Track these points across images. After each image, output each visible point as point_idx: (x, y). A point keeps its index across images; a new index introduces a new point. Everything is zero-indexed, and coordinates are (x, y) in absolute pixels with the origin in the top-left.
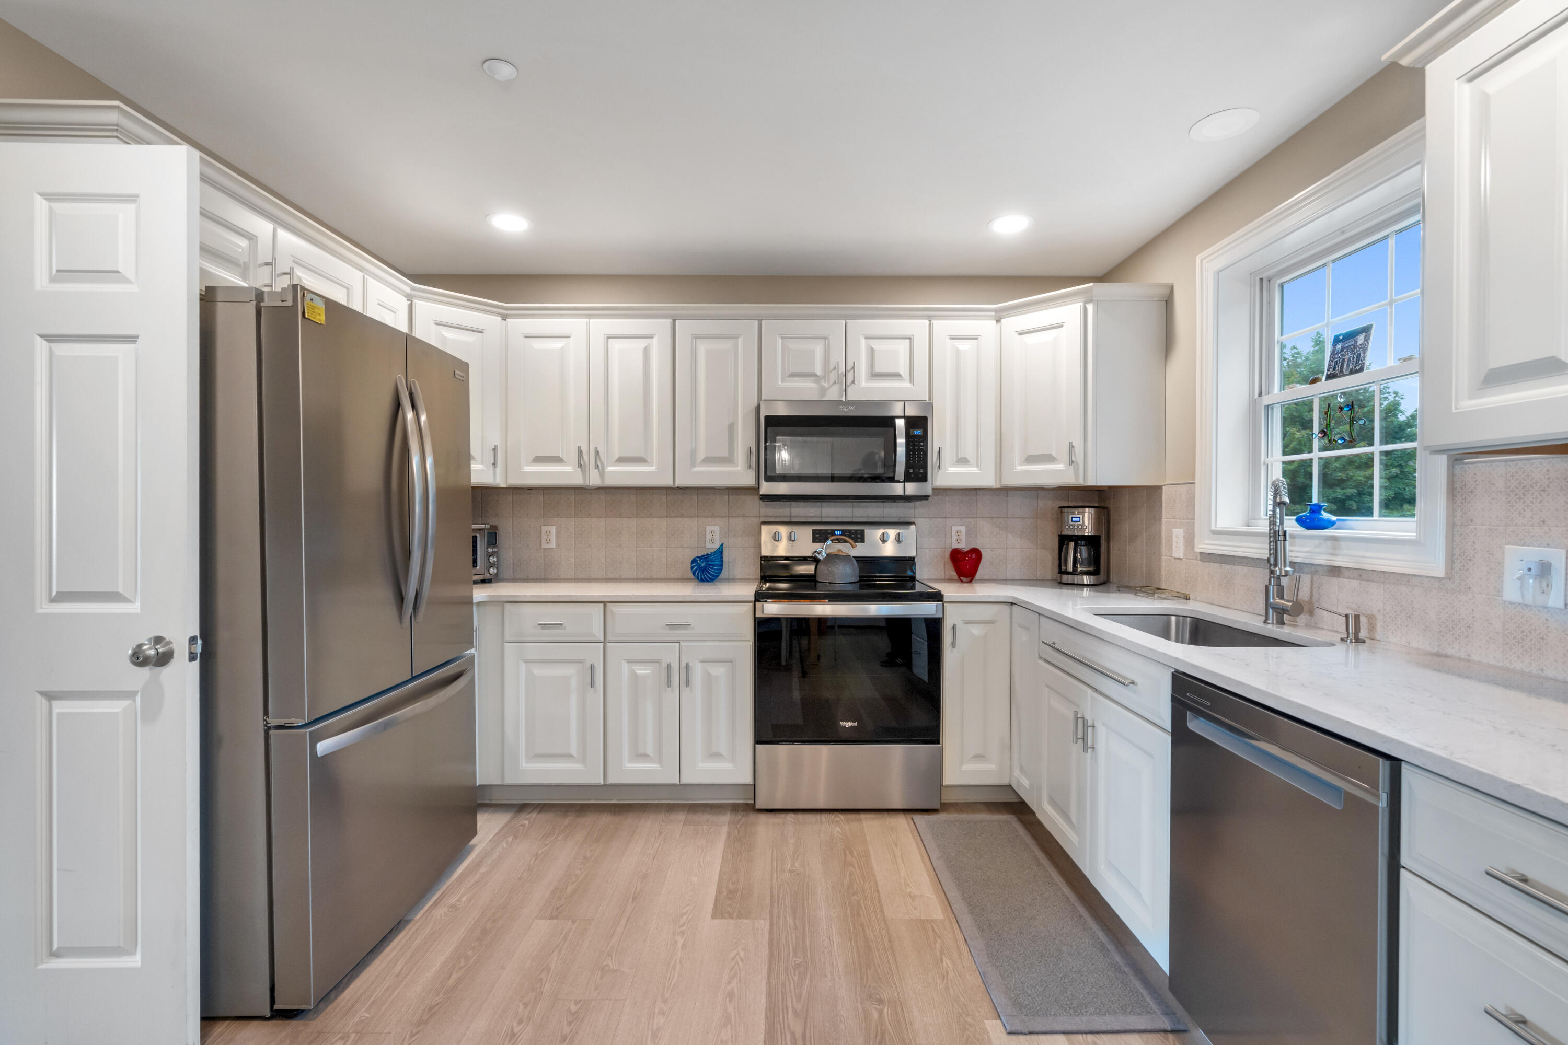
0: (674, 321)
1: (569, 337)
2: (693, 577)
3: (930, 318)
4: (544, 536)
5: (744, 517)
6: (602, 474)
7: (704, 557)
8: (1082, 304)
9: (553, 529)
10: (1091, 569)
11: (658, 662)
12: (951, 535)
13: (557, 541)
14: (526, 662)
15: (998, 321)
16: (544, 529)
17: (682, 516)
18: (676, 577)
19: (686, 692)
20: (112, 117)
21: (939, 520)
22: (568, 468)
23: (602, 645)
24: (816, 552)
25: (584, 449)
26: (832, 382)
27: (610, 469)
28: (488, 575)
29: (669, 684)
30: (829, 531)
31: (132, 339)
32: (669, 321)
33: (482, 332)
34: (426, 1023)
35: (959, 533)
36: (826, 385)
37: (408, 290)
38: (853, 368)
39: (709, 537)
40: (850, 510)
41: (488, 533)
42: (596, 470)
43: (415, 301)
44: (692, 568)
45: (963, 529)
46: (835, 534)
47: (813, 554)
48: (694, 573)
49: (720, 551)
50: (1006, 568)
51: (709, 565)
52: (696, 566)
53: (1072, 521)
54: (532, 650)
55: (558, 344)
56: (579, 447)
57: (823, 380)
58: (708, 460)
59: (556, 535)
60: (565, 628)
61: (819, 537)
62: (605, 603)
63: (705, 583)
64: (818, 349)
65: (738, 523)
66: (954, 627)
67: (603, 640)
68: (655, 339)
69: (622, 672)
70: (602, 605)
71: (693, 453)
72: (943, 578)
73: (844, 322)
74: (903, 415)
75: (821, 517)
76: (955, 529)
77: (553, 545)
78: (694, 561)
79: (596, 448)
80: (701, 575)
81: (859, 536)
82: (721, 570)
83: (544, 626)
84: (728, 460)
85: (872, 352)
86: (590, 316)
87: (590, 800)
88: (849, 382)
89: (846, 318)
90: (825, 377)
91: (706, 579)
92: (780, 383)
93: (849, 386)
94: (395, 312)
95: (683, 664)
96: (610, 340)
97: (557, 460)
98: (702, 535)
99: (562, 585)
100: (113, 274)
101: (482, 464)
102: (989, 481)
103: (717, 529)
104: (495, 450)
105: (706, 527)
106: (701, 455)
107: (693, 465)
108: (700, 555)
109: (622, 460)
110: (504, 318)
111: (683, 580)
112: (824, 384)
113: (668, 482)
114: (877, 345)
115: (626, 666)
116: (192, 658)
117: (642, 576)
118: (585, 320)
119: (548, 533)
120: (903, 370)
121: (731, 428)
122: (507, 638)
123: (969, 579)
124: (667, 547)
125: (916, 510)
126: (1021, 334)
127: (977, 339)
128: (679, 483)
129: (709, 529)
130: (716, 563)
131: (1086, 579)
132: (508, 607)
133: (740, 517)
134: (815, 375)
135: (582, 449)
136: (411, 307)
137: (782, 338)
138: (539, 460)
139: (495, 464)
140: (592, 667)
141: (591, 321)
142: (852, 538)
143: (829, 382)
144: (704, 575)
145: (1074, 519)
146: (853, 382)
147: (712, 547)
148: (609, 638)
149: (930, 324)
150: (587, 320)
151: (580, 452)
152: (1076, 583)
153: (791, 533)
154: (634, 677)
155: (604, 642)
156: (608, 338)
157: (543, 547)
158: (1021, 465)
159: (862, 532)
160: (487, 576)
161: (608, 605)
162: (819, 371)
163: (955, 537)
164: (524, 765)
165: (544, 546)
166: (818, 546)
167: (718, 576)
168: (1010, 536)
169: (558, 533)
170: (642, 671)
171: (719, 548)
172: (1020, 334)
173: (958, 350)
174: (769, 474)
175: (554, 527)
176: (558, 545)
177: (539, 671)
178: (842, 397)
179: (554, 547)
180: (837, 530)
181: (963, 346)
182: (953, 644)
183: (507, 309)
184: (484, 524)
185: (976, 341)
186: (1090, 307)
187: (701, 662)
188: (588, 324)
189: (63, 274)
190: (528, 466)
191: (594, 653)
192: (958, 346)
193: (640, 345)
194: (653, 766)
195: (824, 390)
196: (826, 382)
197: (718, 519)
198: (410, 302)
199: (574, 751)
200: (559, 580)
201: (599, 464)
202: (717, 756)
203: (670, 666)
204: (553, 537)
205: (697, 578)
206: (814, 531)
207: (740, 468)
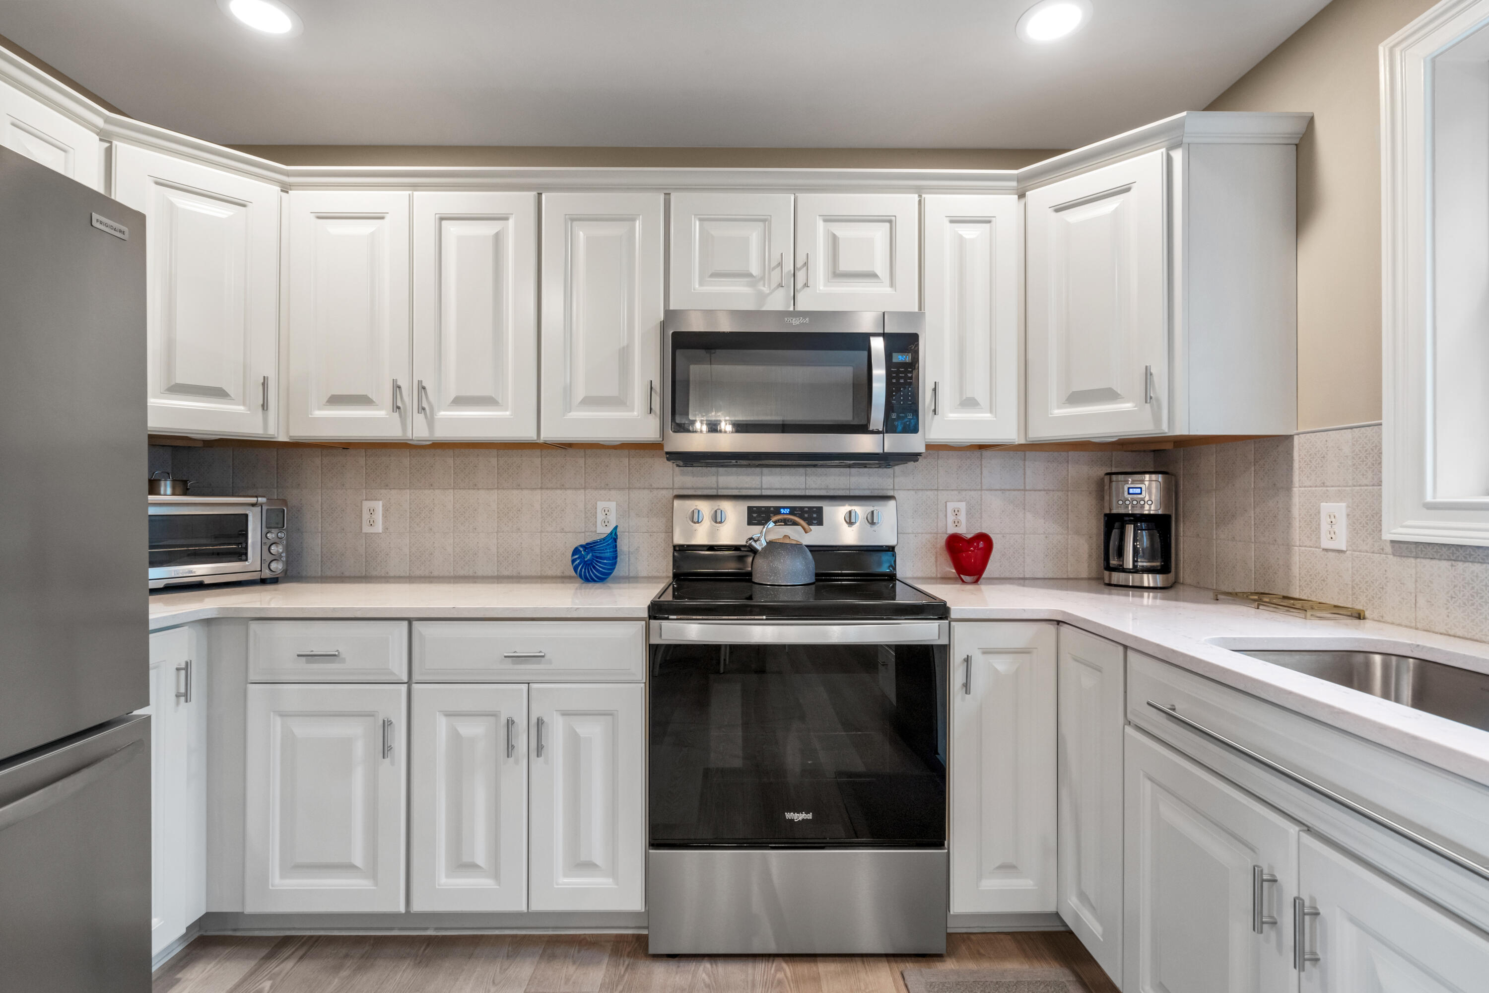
0: (540, 194)
1: (383, 218)
2: (573, 574)
3: (919, 191)
4: (366, 516)
5: (651, 488)
6: (431, 423)
7: (588, 547)
8: (1164, 150)
9: (379, 506)
10: (1157, 564)
11: (495, 715)
12: (946, 516)
13: (384, 522)
14: (283, 715)
15: (1022, 196)
16: (367, 505)
17: (563, 487)
18: (554, 574)
19: (537, 764)
21: (929, 493)
22: (381, 413)
23: (404, 688)
24: (751, 539)
25: (404, 383)
26: (774, 285)
27: (443, 414)
28: (267, 571)
29: (510, 748)
30: (772, 509)
32: (531, 195)
33: (244, 206)
35: (956, 512)
36: (766, 290)
37: (100, 122)
38: (806, 264)
39: (600, 516)
40: (802, 479)
41: (267, 510)
42: (422, 416)
43: (115, 143)
44: (573, 561)
45: (962, 506)
46: (780, 513)
47: (747, 542)
48: (575, 569)
49: (613, 537)
50: (1024, 562)
51: (597, 557)
52: (579, 558)
53: (1129, 494)
54: (291, 696)
55: (364, 228)
56: (394, 381)
57: (762, 283)
58: (590, 402)
59: (383, 515)
60: (343, 661)
61: (757, 517)
62: (410, 621)
63: (590, 585)
64: (754, 235)
65: (642, 497)
66: (968, 660)
67: (406, 680)
68: (511, 222)
69: (436, 731)
70: (406, 623)
71: (568, 391)
72: (934, 575)
73: (792, 195)
74: (882, 331)
75: (761, 489)
76: (951, 506)
77: (379, 528)
78: (576, 551)
79: (420, 382)
80: (585, 572)
81: (815, 516)
82: (615, 563)
83: (311, 657)
84: (619, 401)
85: (834, 241)
86: (415, 187)
87: (392, 929)
88: (799, 285)
89: (795, 188)
90: (764, 277)
91: (592, 577)
92: (697, 286)
93: (801, 290)
95: (534, 721)
96: (444, 222)
97: (363, 400)
98: (590, 514)
101: (244, 404)
102: (1010, 433)
103: (612, 505)
104: (265, 384)
105: (596, 504)
106: (580, 393)
107: (569, 409)
108: (584, 543)
109: (460, 401)
110: (285, 188)
111: (563, 579)
112: (763, 288)
113: (530, 434)
114: (843, 231)
115: (442, 723)
117: (506, 573)
118: (405, 194)
119: (372, 512)
120: (880, 266)
121: (624, 355)
122: (252, 677)
123: (976, 577)
124: (541, 532)
125: (896, 480)
126: (1059, 209)
127: (989, 222)
128: (548, 434)
129: (601, 505)
130: (608, 555)
131: (1148, 580)
132: (254, 626)
133: (644, 488)
134: (751, 275)
135: (399, 383)
136: (109, 153)
137: (700, 220)
138: (336, 400)
139: (265, 406)
140: (386, 725)
141: (416, 194)
142: (804, 519)
143: (769, 285)
144: (589, 572)
145: (1131, 491)
146: (806, 285)
147: (603, 531)
148: (416, 677)
149: (920, 201)
150: (410, 192)
151: (397, 388)
152: (1131, 585)
153: (716, 511)
154: (456, 738)
155: (409, 683)
156: (442, 219)
157: (364, 531)
158: (1059, 407)
159: (820, 510)
160: (267, 574)
161: (415, 624)
162: (755, 269)
163: (951, 518)
164: (278, 881)
165: (366, 529)
166: (755, 531)
167: (610, 574)
168: (1029, 516)
169: (386, 510)
170: (471, 728)
171: (611, 533)
172: (1057, 211)
173: (961, 238)
174: (679, 421)
175: (381, 502)
176: (386, 529)
177: (302, 730)
178: (790, 307)
179: (381, 532)
180: (784, 508)
181: (969, 232)
182: (967, 687)
183: (288, 174)
184: (257, 497)
185: (988, 225)
186: (1178, 156)
187: (563, 715)
188: (411, 199)
190: (319, 409)
191: (391, 702)
192: (960, 232)
193: (488, 229)
194: (486, 883)
195: (762, 297)
196: (764, 286)
197: (613, 492)
198: (107, 145)
199: (358, 859)
200: (386, 579)
201: (425, 405)
202: (588, 866)
203: (513, 722)
204: (379, 516)
205: (580, 576)
206: (749, 508)
207: (636, 413)
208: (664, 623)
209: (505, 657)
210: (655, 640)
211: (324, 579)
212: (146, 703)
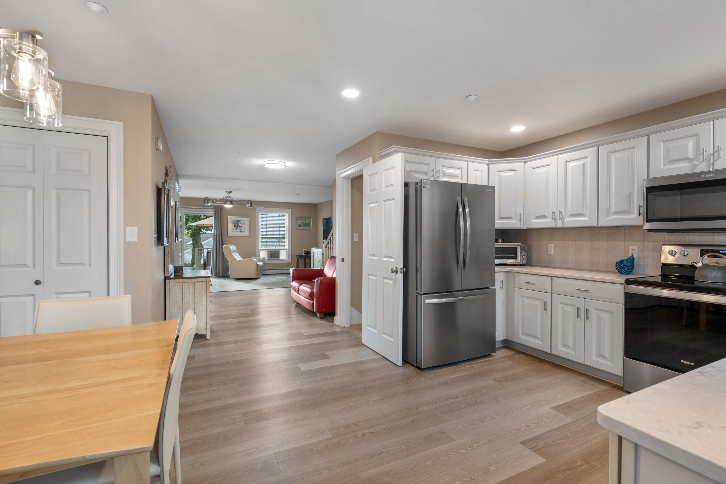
0: (598, 147)
1: (550, 165)
2: (617, 271)
4: (549, 248)
5: (654, 241)
6: (563, 222)
7: (621, 262)
9: (552, 246)
11: (574, 306)
13: (554, 251)
14: (522, 296)
16: (549, 245)
17: (615, 241)
18: (612, 271)
19: (587, 322)
20: (394, 149)
22: (549, 220)
23: (550, 294)
24: (693, 262)
25: (555, 211)
26: (701, 161)
27: (567, 219)
28: (522, 262)
29: (579, 316)
30: (715, 251)
31: (393, 199)
32: (595, 148)
33: (516, 170)
34: (442, 384)
37: (488, 162)
38: (719, 149)
39: (631, 251)
41: (522, 247)
42: (561, 220)
43: (490, 165)
44: (616, 266)
46: (719, 253)
47: (691, 263)
48: (617, 269)
49: (633, 259)
51: (625, 266)
52: (618, 265)
54: (524, 292)
55: (544, 169)
56: (552, 211)
57: (695, 160)
58: (616, 213)
59: (554, 249)
60: (535, 285)
61: (704, 254)
62: (552, 277)
63: (623, 275)
64: (691, 143)
67: (551, 292)
68: (588, 158)
69: (559, 308)
70: (550, 278)
71: (609, 209)
73: (712, 122)
75: (714, 242)
77: (552, 252)
78: (617, 263)
79: (560, 211)
80: (620, 270)
82: (633, 268)
83: (528, 283)
84: (628, 212)
86: (558, 154)
87: (548, 359)
88: (716, 159)
89: (713, 119)
90: (696, 159)
91: (622, 272)
92: (662, 167)
93: (716, 162)
94: (481, 171)
95: (586, 309)
96: (567, 163)
97: (545, 217)
98: (626, 250)
100: (391, 185)
101: (516, 220)
103: (636, 247)
104: (520, 215)
105: (629, 246)
106: (613, 210)
107: (609, 216)
108: (619, 260)
109: (572, 215)
110: (525, 163)
111: (615, 272)
112: (696, 163)
113: (594, 224)
115: (560, 306)
116: (401, 273)
117: (593, 269)
119: (550, 248)
121: (630, 196)
122: (516, 286)
124: (606, 256)
128: (600, 225)
129: (631, 247)
130: (629, 265)
132: (516, 274)
133: (651, 241)
134: (689, 159)
135: (554, 212)
136: (489, 168)
137: (664, 142)
138: (538, 217)
139: (520, 220)
140: (545, 303)
143: (699, 161)
144: (621, 270)
146: (720, 158)
148: (553, 292)
150: (557, 156)
151: (553, 213)
153: (682, 251)
154: (564, 310)
155: (552, 293)
156: (566, 162)
157: (548, 253)
160: (522, 263)
161: (553, 278)
162: (691, 156)
164: (521, 336)
165: (549, 253)
167: (631, 272)
169: (555, 247)
170: (569, 309)
171: (630, 257)
174: (649, 218)
175: (553, 245)
176: (554, 253)
177: (526, 301)
178: (710, 168)
179: (553, 253)
180: (723, 250)
183: (526, 159)
184: (519, 243)
187: (596, 310)
190: (534, 220)
191: (547, 297)
193: (581, 162)
194: (572, 352)
195: (695, 166)
196: (696, 161)
197: (637, 242)
198: (488, 166)
199: (539, 336)
200: (554, 267)
201: (561, 217)
202: (602, 356)
203: (580, 309)
204: (552, 249)
205: (618, 271)
206: (701, 250)
207: (634, 216)
208: (631, 286)
209: (577, 289)
210: (627, 291)
211: (537, 266)
212: (495, 286)
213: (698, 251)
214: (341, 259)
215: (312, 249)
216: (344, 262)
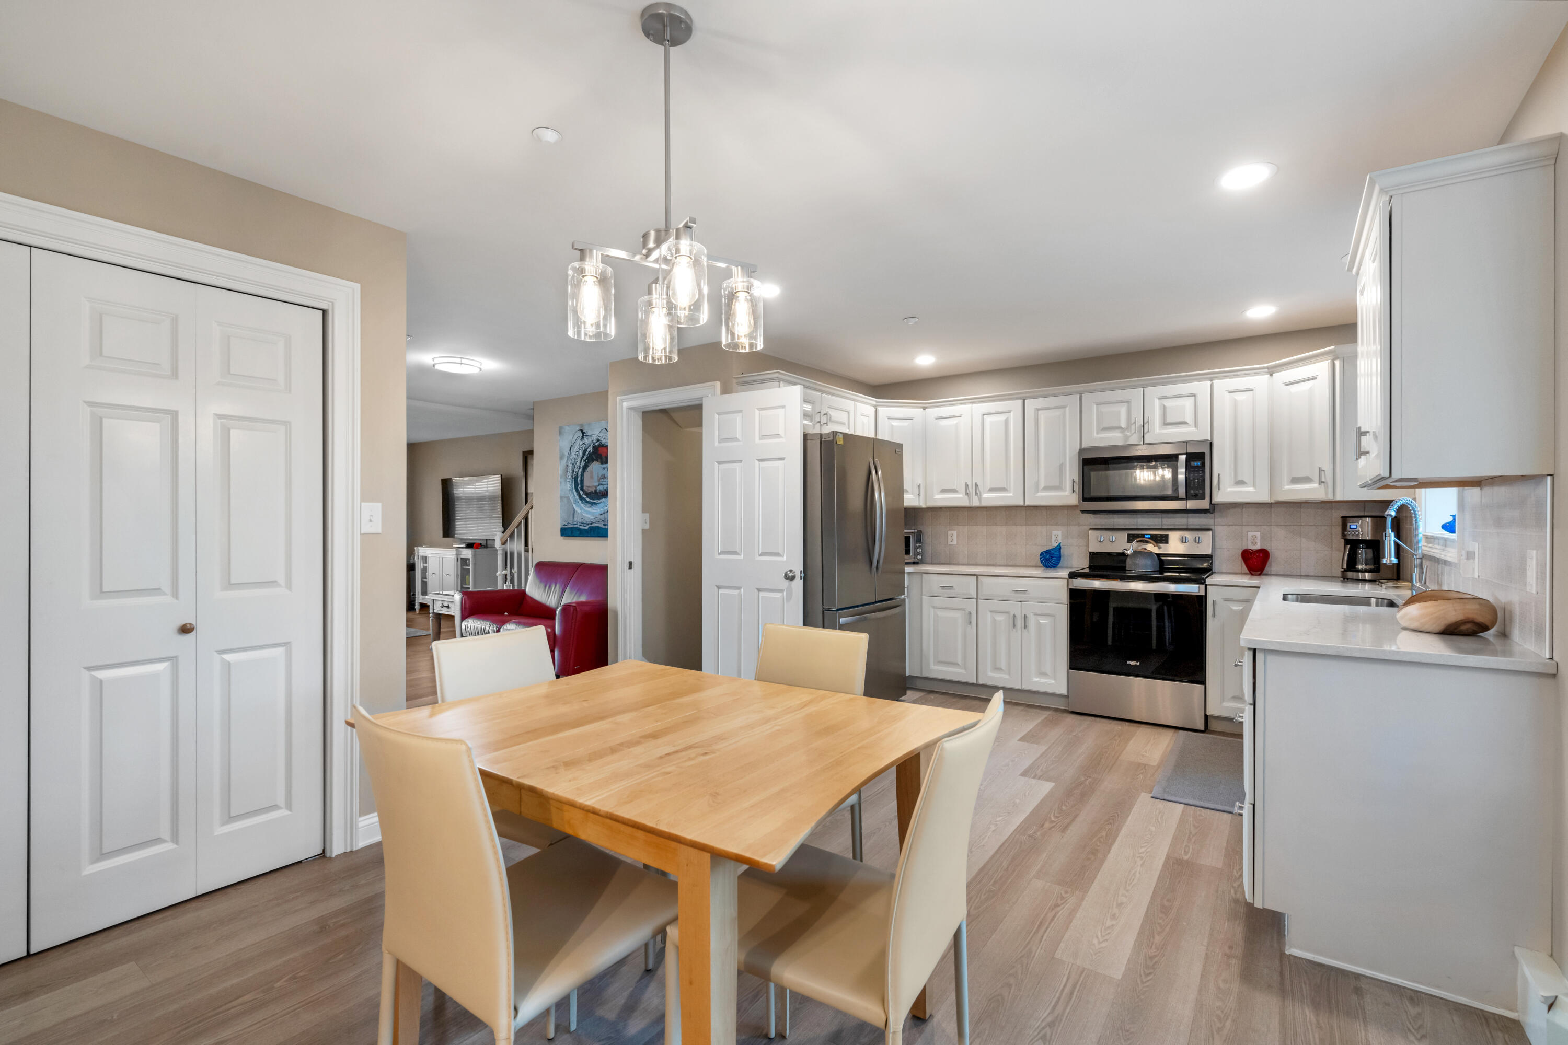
0: (1024, 401)
1: (960, 417)
2: (1041, 565)
3: (1211, 379)
4: (949, 537)
5: (1079, 525)
6: (980, 499)
7: (1047, 552)
8: (1330, 361)
9: (955, 533)
10: (1371, 567)
11: (1007, 613)
12: (1247, 540)
13: (957, 540)
14: (934, 608)
15: (1271, 375)
16: (950, 532)
17: (1036, 525)
18: (1032, 565)
19: (1025, 633)
20: (775, 375)
21: (1236, 527)
22: (960, 496)
23: (975, 600)
24: (1123, 550)
25: (969, 484)
26: (1133, 432)
27: (985, 496)
29: (1014, 626)
30: (1140, 535)
31: (783, 459)
32: (1020, 402)
33: (912, 419)
35: (1254, 538)
36: (1129, 434)
37: (874, 403)
38: (1148, 422)
39: (1054, 538)
40: (1160, 520)
41: (916, 535)
42: (977, 497)
43: (878, 408)
44: (1040, 558)
45: (1258, 534)
46: (1145, 537)
48: (1041, 562)
49: (1059, 548)
50: (1301, 566)
51: (1052, 557)
52: (1043, 557)
53: (1350, 528)
54: (937, 601)
55: (954, 422)
56: (966, 483)
57: (1127, 431)
58: (1046, 488)
60: (954, 589)
61: (1131, 539)
62: (977, 576)
63: (1049, 568)
64: (1123, 410)
65: (1074, 529)
66: (1214, 602)
67: (976, 598)
68: (1012, 413)
69: (987, 619)
70: (975, 577)
71: (1037, 484)
72: (1240, 572)
73: (1142, 389)
74: (1185, 452)
75: (1142, 525)
76: (1250, 534)
77: (955, 543)
78: (1042, 554)
79: (976, 483)
80: (1045, 563)
81: (1164, 539)
82: (1060, 560)
83: (943, 587)
84: (1059, 488)
85: (1164, 408)
86: (973, 403)
87: (969, 694)
88: (1146, 431)
89: (1143, 386)
90: (1128, 427)
91: (1049, 565)
92: (1095, 434)
93: (1146, 433)
94: (868, 417)
95: (1023, 616)
96: (984, 416)
97: (954, 491)
98: (1049, 537)
99: (960, 567)
100: (777, 436)
101: (913, 495)
102: (1264, 497)
103: (1060, 533)
104: (919, 486)
105: (1052, 532)
106: (1042, 485)
107: (1037, 491)
108: (1045, 550)
109: (992, 490)
110: (924, 409)
111: (1036, 567)
112: (1127, 433)
113: (1021, 503)
114: (1167, 403)
115: (989, 614)
116: (801, 577)
117: (1010, 564)
118: (970, 405)
119: (952, 535)
120: (1189, 418)
121: (1061, 467)
122: (924, 594)
123: (1259, 573)
124: (1026, 545)
125: (1216, 520)
126: (1287, 384)
127: (1252, 390)
128: (1028, 503)
129: (1054, 533)
130: (1056, 556)
131: (1367, 576)
132: (924, 576)
133: (1075, 525)
134: (1119, 428)
136: (876, 412)
137: (1097, 405)
138: (944, 491)
139: (919, 495)
140: (969, 614)
141: (974, 406)
142: (1154, 541)
143: (1131, 431)
144: (1048, 563)
145: (1352, 527)
146: (1148, 431)
147: (1055, 545)
148: (979, 597)
149: (1211, 385)
151: (967, 486)
152: (1360, 578)
153: (1111, 536)
154: (994, 621)
155: (977, 599)
156: (983, 415)
157: (949, 544)
158: (1288, 485)
159: (1167, 536)
160: (916, 560)
161: (980, 578)
162: (1123, 425)
163: (1250, 541)
164: (932, 667)
165: (950, 543)
166: (1127, 546)
167: (1058, 564)
168: (1304, 540)
169: (958, 535)
170: (1000, 618)
171: (1058, 546)
172: (1287, 385)
173: (1235, 400)
174: (1085, 496)
176: (957, 543)
177: (941, 613)
178: (1141, 441)
180: (1147, 535)
181: (1240, 397)
182: (1214, 615)
183: (925, 405)
184: (914, 529)
185: (1251, 392)
186: (1337, 363)
187: (1034, 615)
188: (971, 407)
189: (763, 437)
190: (937, 495)
191: (971, 605)
192: (1236, 398)
193: (1002, 418)
194: (1006, 676)
195: (1127, 438)
196: (1128, 432)
197: (1060, 527)
198: (876, 409)
199: (960, 661)
200: (958, 564)
201: (978, 492)
202: (1044, 674)
203: (1015, 616)
204: (955, 537)
205: (1044, 565)
206: (1128, 535)
207: (1067, 493)
208: (1074, 580)
209: (1012, 590)
210: (1071, 587)
213: (1124, 536)
214: (627, 564)
215: (418, 550)
216: (632, 570)
